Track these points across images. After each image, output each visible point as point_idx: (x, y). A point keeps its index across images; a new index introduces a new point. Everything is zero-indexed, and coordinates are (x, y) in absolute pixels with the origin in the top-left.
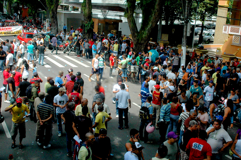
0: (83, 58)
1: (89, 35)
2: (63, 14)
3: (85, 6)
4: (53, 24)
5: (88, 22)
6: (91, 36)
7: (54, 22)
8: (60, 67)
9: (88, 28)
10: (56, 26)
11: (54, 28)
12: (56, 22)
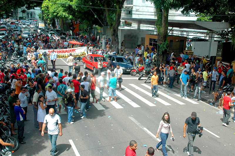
0: (164, 87)
1: (163, 57)
2: (120, 30)
3: (161, 25)
4: (114, 42)
5: (163, 43)
6: (165, 58)
7: (115, 40)
8: (151, 106)
9: (164, 50)
10: (116, 44)
11: (114, 46)
12: (117, 40)
